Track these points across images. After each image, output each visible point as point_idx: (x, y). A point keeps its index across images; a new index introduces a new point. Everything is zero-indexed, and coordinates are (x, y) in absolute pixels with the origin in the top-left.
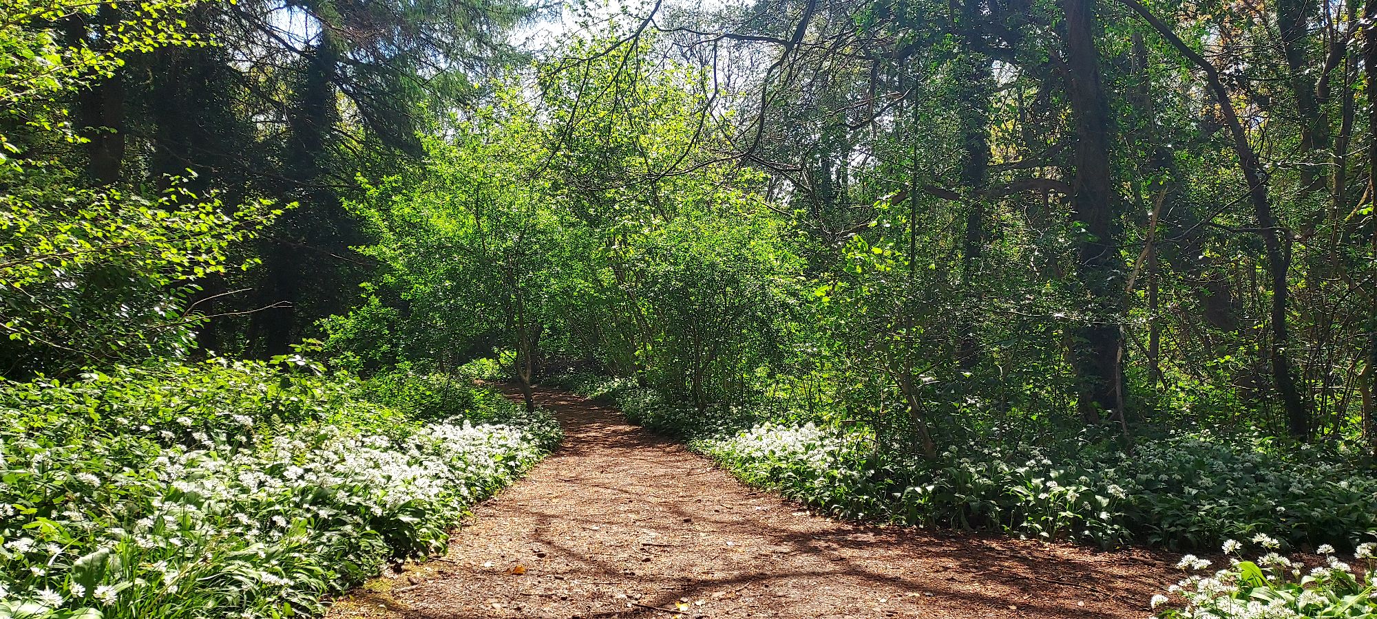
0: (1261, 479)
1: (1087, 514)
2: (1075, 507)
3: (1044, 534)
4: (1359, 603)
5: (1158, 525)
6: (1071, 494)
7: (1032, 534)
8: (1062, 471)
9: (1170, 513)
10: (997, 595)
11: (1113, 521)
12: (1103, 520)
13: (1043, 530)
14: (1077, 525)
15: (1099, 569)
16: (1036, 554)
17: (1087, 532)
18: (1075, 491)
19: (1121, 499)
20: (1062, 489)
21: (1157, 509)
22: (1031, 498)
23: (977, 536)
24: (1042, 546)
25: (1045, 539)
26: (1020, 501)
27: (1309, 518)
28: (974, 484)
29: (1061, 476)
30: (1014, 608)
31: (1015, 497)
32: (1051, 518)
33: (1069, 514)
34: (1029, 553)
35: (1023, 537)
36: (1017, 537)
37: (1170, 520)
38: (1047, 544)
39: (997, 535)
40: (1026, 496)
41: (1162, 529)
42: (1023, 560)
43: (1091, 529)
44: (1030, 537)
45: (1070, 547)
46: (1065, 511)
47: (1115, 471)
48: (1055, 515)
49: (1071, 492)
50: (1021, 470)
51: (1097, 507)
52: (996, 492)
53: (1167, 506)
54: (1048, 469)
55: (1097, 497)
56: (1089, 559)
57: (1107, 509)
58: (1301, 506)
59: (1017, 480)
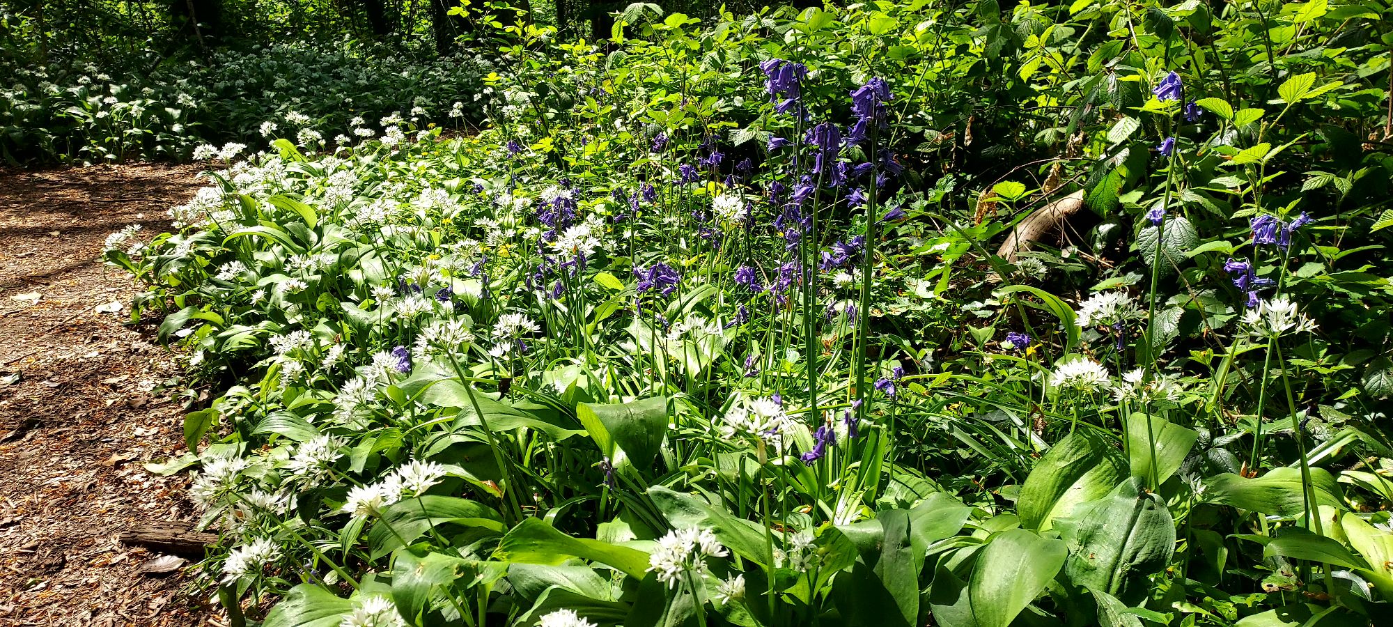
0: (338, 76)
1: (157, 128)
2: (142, 122)
3: (110, 156)
4: (374, 160)
5: (235, 131)
6: (136, 108)
7: (98, 159)
8: (124, 86)
9: (246, 116)
10: (39, 224)
11: (186, 132)
12: (175, 133)
13: (109, 152)
14: (149, 141)
15: (171, 181)
16: (101, 178)
17: (159, 148)
18: (140, 105)
19: (193, 108)
20: (125, 105)
21: (233, 114)
22: (91, 120)
23: (27, 171)
24: (110, 169)
25: (113, 162)
26: (78, 124)
27: (374, 105)
28: (14, 110)
29: (124, 91)
30: (56, 233)
31: (71, 120)
32: (116, 139)
33: (136, 131)
34: (93, 179)
35: (87, 164)
36: (80, 165)
37: (246, 124)
38: (115, 167)
39: (55, 166)
40: (85, 118)
41: (239, 134)
42: (85, 186)
43: (162, 143)
44: (94, 163)
45: (143, 165)
46: (131, 128)
47: (188, 82)
48: (120, 134)
49: (135, 108)
50: (75, 90)
51: (169, 120)
52: (44, 118)
53: (244, 110)
54: (107, 84)
55: (167, 109)
56: (162, 173)
57: (180, 121)
58: (366, 96)
59: (71, 100)
